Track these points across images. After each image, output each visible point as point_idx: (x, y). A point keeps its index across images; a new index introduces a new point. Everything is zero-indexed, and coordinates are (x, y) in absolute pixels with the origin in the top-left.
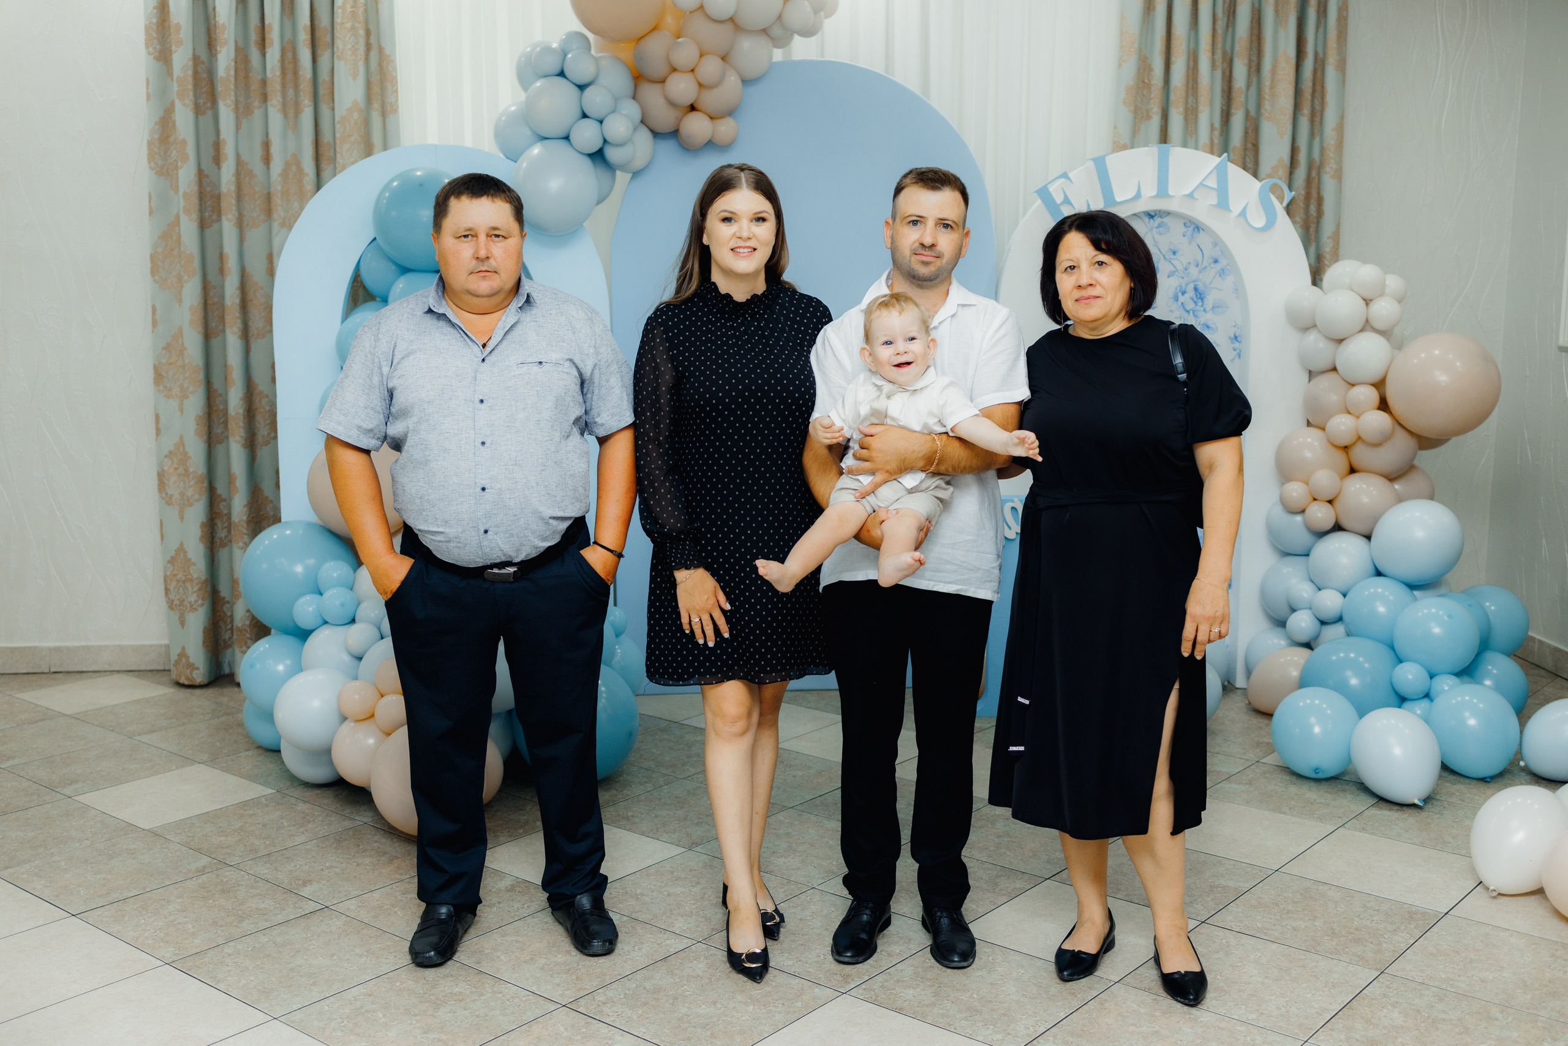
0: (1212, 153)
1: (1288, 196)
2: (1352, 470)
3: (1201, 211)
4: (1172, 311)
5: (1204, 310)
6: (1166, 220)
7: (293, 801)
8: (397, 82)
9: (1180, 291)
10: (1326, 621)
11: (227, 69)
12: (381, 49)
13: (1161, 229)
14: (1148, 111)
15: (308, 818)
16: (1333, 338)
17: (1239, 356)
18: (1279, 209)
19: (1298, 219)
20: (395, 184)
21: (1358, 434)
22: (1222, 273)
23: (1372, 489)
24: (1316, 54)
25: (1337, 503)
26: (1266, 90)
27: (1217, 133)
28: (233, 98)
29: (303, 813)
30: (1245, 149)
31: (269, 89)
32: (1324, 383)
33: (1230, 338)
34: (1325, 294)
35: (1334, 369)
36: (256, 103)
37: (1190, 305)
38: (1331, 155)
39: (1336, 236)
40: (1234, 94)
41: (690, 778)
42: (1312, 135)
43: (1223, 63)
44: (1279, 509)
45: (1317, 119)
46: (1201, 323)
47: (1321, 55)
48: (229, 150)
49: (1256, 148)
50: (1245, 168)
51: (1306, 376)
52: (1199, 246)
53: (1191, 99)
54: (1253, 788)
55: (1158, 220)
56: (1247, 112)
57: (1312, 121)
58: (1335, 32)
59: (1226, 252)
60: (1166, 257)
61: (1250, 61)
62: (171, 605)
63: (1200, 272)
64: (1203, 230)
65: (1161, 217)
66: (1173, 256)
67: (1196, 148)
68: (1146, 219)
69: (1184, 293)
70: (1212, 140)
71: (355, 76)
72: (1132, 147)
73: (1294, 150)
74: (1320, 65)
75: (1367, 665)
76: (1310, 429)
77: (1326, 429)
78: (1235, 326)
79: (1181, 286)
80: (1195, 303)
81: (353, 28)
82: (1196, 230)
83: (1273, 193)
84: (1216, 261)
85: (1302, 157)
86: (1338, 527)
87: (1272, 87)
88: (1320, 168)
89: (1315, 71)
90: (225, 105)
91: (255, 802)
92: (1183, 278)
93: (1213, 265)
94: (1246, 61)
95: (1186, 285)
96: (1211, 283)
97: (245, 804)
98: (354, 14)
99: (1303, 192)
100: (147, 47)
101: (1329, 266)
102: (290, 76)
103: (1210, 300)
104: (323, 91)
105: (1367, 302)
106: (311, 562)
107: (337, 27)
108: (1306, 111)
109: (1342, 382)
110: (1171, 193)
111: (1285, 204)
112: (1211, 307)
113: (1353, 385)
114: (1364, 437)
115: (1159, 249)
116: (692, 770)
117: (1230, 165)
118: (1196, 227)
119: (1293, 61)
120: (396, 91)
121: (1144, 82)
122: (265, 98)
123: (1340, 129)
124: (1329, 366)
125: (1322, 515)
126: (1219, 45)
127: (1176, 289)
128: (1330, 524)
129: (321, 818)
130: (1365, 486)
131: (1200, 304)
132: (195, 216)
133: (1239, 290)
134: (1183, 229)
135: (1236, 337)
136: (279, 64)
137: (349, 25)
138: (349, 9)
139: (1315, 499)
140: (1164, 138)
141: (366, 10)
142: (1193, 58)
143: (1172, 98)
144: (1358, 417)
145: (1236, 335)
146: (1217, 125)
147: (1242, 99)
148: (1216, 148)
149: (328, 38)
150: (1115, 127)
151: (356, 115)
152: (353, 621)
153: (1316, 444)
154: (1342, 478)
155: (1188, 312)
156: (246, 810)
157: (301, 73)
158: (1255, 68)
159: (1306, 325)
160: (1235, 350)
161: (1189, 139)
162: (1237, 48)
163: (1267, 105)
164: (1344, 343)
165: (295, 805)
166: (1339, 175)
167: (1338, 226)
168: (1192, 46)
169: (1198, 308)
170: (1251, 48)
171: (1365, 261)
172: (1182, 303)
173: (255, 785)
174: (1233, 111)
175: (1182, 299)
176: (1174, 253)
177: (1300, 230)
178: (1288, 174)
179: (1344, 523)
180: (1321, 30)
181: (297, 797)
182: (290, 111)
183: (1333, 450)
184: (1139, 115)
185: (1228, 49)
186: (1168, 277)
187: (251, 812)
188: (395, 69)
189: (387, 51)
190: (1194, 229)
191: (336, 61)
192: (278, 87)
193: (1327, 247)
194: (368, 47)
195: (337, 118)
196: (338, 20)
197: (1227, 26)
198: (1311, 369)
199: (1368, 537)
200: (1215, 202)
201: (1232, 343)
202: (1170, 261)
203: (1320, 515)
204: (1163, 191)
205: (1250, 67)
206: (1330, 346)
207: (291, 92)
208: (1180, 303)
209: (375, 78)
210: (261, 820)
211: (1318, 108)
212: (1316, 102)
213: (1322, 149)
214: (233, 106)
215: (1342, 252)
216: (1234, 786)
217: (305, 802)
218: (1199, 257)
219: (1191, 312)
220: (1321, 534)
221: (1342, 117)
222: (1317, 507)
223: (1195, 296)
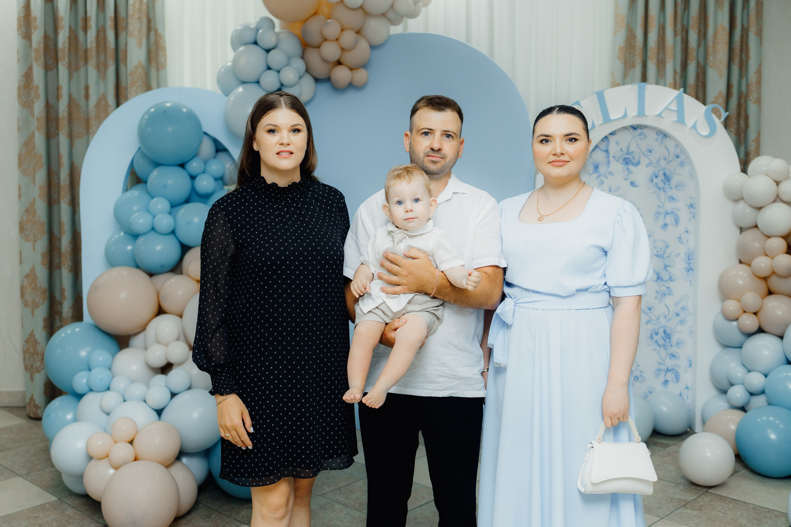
0: (675, 88)
1: (724, 115)
2: (770, 293)
3: (666, 125)
4: (649, 188)
5: (671, 188)
6: (645, 131)
7: (66, 506)
8: (165, 50)
9: (654, 176)
10: (753, 393)
11: (64, 43)
12: (156, 31)
13: (641, 137)
14: (633, 63)
15: (70, 520)
16: (755, 206)
17: (694, 217)
18: (719, 123)
19: (733, 129)
20: (152, 110)
21: (773, 269)
22: (682, 164)
23: (783, 305)
24: (743, 26)
25: (759, 315)
26: (710, 49)
27: (678, 76)
28: (67, 59)
29: (68, 516)
30: (697, 86)
31: (89, 55)
32: (750, 235)
33: (688, 206)
34: (750, 177)
35: (756, 226)
36: (82, 63)
37: (661, 185)
38: (754, 89)
39: (758, 140)
40: (690, 51)
41: (324, 496)
42: (741, 77)
43: (682, 32)
44: (721, 318)
45: (743, 66)
46: (669, 196)
47: (746, 26)
48: (64, 92)
49: (704, 85)
50: (697, 98)
51: (738, 231)
52: (666, 147)
53: (661, 55)
54: (702, 514)
55: (639, 131)
56: (698, 63)
57: (741, 67)
58: (755, 12)
59: (683, 151)
60: (645, 154)
61: (700, 31)
62: (26, 369)
63: (667, 163)
64: (669, 137)
65: (641, 129)
66: (649, 154)
67: (665, 85)
68: (632, 130)
69: (657, 177)
70: (675, 80)
71: (140, 46)
72: (624, 84)
73: (729, 86)
74: (745, 32)
75: (781, 426)
76: (742, 265)
77: (752, 265)
78: (691, 198)
79: (655, 173)
80: (665, 183)
81: (140, 18)
82: (664, 137)
83: (715, 113)
84: (678, 157)
85: (735, 91)
86: (761, 330)
87: (714, 47)
88: (747, 97)
89: (742, 37)
90: (63, 65)
91: (42, 507)
92: (656, 167)
93: (676, 159)
94: (697, 31)
95: (659, 172)
96: (674, 170)
97: (34, 509)
98: (140, 10)
99: (735, 113)
100: (18, 30)
101: (753, 159)
102: (102, 47)
103: (674, 182)
104: (121, 56)
105: (778, 183)
106: (89, 349)
107: (130, 17)
108: (736, 61)
109: (763, 236)
110: (647, 113)
111: (723, 118)
112: (674, 185)
113: (769, 237)
114: (777, 271)
115: (640, 150)
116: (327, 489)
117: (686, 96)
118: (665, 135)
119: (727, 30)
120: (165, 55)
121: (630, 45)
122: (86, 61)
123: (759, 72)
124: (753, 224)
125: (750, 322)
126: (679, 20)
127: (652, 174)
128: (755, 328)
129: (78, 521)
130: (778, 304)
131: (667, 183)
132: (43, 131)
133: (693, 175)
134: (655, 136)
135: (691, 205)
136: (94, 40)
137: (137, 16)
138: (137, 6)
139: (745, 312)
140: (644, 79)
141: (148, 7)
142: (662, 29)
143: (649, 54)
144: (773, 258)
145: (692, 203)
146: (679, 70)
147: (695, 54)
148: (678, 85)
149: (125, 24)
150: (613, 73)
151: (140, 70)
152: (108, 389)
153: (745, 275)
154: (763, 298)
155: (660, 189)
156: (34, 513)
157: (108, 45)
158: (703, 34)
159: (738, 199)
160: (691, 213)
161: (660, 80)
162: (691, 22)
163: (711, 58)
164: (762, 210)
165: (66, 510)
166: (759, 101)
167: (759, 134)
168: (661, 21)
169: (666, 186)
170: (700, 23)
171: (776, 156)
172: (656, 184)
173: (47, 494)
174: (689, 62)
175: (655, 180)
176: (650, 151)
177: (734, 136)
178: (725, 101)
179: (765, 328)
180: (745, 11)
181: (69, 503)
182: (101, 68)
183: (756, 279)
184: (628, 65)
185: (685, 23)
186: (647, 167)
187: (36, 515)
188: (165, 42)
189: (160, 31)
190: (663, 137)
191: (129, 38)
192: (94, 53)
193: (752, 147)
194: (149, 29)
195: (129, 72)
196: (130, 13)
197: (685, 10)
198: (742, 226)
199: (781, 337)
200: (675, 119)
201: (689, 209)
202: (648, 157)
203: (748, 322)
204: (641, 113)
205: (699, 34)
206: (754, 212)
207: (102, 57)
208: (654, 183)
209: (153, 48)
210: (40, 521)
211: (744, 59)
212: (743, 56)
213: (748, 85)
214: (67, 65)
215: (762, 150)
216: (689, 511)
217: (73, 507)
218: (666, 154)
219: (662, 189)
220: (749, 335)
221: (760, 65)
222: (746, 317)
223: (664, 180)
